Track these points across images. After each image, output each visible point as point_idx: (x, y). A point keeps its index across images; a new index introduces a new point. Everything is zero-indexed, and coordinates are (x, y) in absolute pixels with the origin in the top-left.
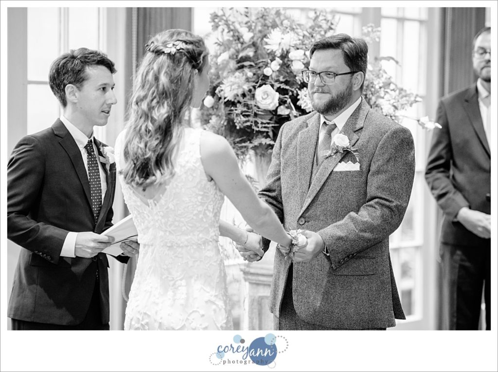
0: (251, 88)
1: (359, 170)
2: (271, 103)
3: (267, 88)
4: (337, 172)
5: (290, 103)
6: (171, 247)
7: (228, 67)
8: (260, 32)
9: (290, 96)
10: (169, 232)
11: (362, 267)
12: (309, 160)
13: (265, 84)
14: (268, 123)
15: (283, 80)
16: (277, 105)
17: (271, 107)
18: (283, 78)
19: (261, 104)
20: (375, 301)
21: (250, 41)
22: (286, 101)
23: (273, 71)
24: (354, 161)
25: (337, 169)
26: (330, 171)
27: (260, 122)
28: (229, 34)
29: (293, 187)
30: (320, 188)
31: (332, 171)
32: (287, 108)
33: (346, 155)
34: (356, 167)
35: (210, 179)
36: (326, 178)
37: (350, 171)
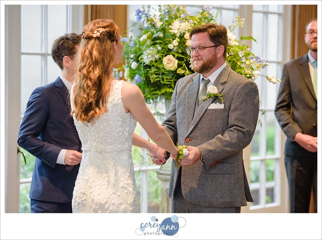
0: (161, 57)
1: (223, 108)
2: (173, 66)
3: (170, 57)
4: (210, 109)
5: (185, 67)
6: (101, 153)
7: (146, 44)
8: (167, 21)
9: (185, 62)
10: (100, 143)
11: (225, 169)
12: (193, 102)
13: (169, 54)
14: (171, 79)
15: (181, 52)
16: (177, 67)
17: (173, 69)
18: (181, 51)
19: (166, 67)
20: (233, 190)
21: (160, 27)
22: (182, 65)
23: (174, 46)
24: (221, 103)
25: (210, 108)
26: (206, 108)
27: (165, 78)
28: (147, 23)
29: (183, 119)
30: (199, 119)
31: (207, 109)
32: (183, 69)
33: (215, 99)
34: (222, 106)
35: (128, 111)
36: (202, 113)
37: (218, 109)
